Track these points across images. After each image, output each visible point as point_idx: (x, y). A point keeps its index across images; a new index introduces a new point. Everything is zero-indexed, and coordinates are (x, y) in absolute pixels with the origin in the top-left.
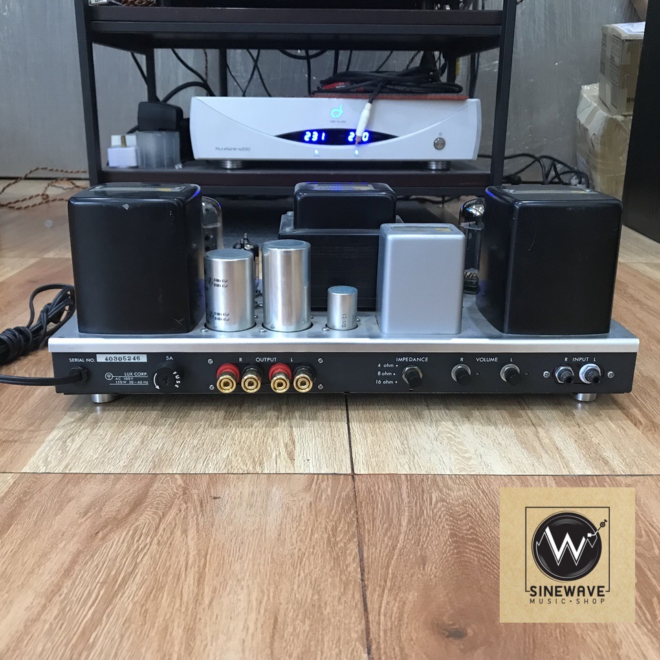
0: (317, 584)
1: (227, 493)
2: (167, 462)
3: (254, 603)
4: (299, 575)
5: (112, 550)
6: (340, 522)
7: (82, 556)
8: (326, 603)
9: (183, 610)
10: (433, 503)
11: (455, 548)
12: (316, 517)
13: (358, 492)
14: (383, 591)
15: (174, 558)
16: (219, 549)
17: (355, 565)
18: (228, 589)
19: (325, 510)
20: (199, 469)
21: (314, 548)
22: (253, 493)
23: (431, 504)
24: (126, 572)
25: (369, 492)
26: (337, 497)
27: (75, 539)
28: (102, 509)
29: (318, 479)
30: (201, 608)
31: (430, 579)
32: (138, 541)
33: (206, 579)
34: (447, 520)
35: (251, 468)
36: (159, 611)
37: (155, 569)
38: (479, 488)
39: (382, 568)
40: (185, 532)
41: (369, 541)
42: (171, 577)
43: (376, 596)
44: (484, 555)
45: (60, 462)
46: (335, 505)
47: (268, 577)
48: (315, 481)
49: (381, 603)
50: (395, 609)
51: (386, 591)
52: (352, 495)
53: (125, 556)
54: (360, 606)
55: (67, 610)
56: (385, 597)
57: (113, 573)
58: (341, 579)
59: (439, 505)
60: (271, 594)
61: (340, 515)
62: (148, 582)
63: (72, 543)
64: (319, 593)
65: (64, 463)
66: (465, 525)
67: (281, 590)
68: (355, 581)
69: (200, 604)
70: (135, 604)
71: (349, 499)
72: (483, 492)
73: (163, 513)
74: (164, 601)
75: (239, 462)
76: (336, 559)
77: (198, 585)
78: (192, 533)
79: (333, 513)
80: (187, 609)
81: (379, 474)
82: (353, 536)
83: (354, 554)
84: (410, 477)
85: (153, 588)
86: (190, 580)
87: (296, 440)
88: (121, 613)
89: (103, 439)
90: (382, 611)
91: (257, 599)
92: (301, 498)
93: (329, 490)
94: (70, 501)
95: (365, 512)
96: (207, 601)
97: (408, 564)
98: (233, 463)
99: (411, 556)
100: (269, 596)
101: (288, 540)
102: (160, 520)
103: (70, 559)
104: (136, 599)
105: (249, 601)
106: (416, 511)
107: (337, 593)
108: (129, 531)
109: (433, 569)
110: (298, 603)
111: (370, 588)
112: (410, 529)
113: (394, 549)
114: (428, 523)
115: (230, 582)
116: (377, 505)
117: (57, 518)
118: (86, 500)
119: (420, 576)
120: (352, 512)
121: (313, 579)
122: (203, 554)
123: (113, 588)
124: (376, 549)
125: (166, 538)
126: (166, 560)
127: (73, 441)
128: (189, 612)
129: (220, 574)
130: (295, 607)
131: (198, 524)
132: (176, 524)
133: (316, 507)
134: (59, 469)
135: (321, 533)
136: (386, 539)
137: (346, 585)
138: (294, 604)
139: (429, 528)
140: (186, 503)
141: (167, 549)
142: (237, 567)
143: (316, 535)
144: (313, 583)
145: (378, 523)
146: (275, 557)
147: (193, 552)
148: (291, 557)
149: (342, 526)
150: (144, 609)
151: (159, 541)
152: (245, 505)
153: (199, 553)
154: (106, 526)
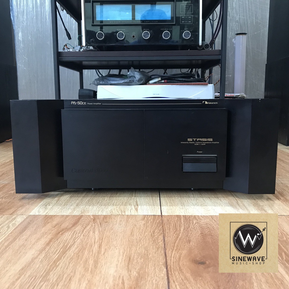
0: (146, 248)
1: (111, 221)
2: (87, 212)
3: (121, 254)
4: (139, 245)
5: (65, 237)
6: (156, 230)
7: (53, 239)
8: (150, 254)
9: (93, 255)
10: (194, 224)
11: (202, 237)
12: (146, 228)
13: (164, 220)
14: (173, 250)
15: (90, 240)
16: (107, 237)
17: (162, 242)
18: (111, 249)
19: (150, 226)
20: (100, 213)
21: (145, 237)
22: (121, 221)
23: (193, 224)
24: (71, 244)
25: (168, 220)
26: (155, 222)
27: (51, 234)
28: (61, 226)
29: (147, 217)
30: (100, 255)
31: (192, 247)
32: (75, 235)
33: (102, 247)
34: (199, 229)
35: (121, 213)
36: (84, 256)
37: (82, 243)
38: (213, 219)
39: (173, 243)
40: (94, 232)
41: (167, 235)
42: (89, 246)
43: (170, 252)
44: (214, 240)
45: (44, 211)
46: (154, 224)
47: (127, 246)
48: (146, 217)
49: (172, 254)
50: (177, 256)
51: (174, 250)
52: (161, 221)
53: (70, 239)
54: (164, 255)
55: (48, 255)
56: (174, 252)
57: (66, 244)
58: (156, 247)
59: (196, 224)
60: (128, 251)
61: (156, 227)
62: (79, 248)
63: (49, 235)
65: (46, 212)
66: (207, 230)
67: (132, 250)
68: (162, 247)
69: (100, 254)
70: (74, 254)
71: (160, 222)
72: (215, 220)
73: (85, 227)
74: (86, 253)
75: (116, 211)
76: (154, 241)
77: (99, 248)
78: (97, 232)
79: (153, 227)
80: (95, 255)
81: (172, 215)
82: (161, 234)
83: (161, 239)
84: (185, 216)
85: (81, 249)
86: (96, 246)
87: (139, 205)
88: (69, 256)
89: (61, 204)
90: (172, 256)
91: (122, 252)
92: (140, 222)
93: (152, 220)
94: (48, 223)
95: (166, 227)
96: (102, 253)
97: (183, 242)
98: (114, 212)
99: (184, 240)
100: (127, 251)
101: (135, 235)
102: (84, 229)
103: (49, 240)
104: (75, 252)
105: (119, 253)
106: (187, 226)
107: (154, 251)
108: (72, 232)
109: (193, 243)
110: (139, 253)
111: (167, 250)
112: (184, 232)
113: (178, 238)
114: (192, 230)
115: (112, 247)
116: (171, 225)
117: (43, 228)
118: (55, 223)
119: (188, 246)
120: (161, 227)
121: (145, 246)
122: (101, 239)
124: (170, 238)
125: (86, 234)
126: (86, 241)
127: (49, 205)
128: (96, 256)
129: (108, 245)
130: (138, 254)
131: (99, 230)
132: (90, 230)
133: (146, 225)
135: (148, 233)
136: (174, 235)
137: (158, 249)
138: (137, 254)
139: (192, 232)
140: (94, 224)
141: (87, 237)
142: (115, 243)
143: (146, 233)
144: (145, 248)
145: (171, 230)
146: (130, 240)
147: (97, 238)
148: (137, 239)
149: (157, 230)
150: (78, 255)
151: (84, 235)
152: (118, 224)
153: (100, 239)
154: (62, 231)
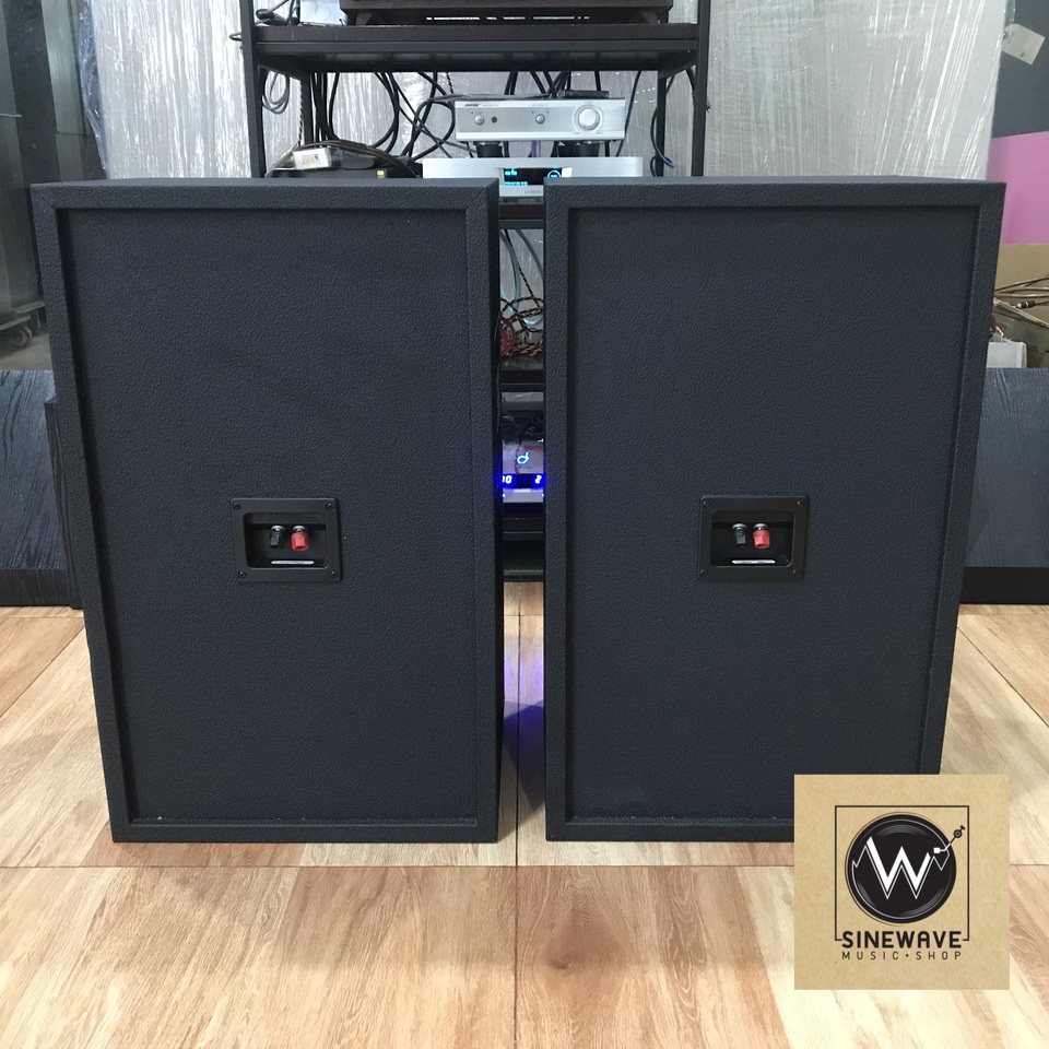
0: (490, 939)
4: (480, 935)
5: (371, 919)
6: (506, 901)
7: (354, 926)
10: (565, 888)
11: (573, 917)
12: (491, 898)
13: (519, 880)
14: (527, 943)
16: (433, 919)
17: (512, 929)
18: (441, 942)
19: (497, 894)
20: (415, 863)
21: (489, 918)
22: (451, 882)
24: (382, 932)
25: (526, 879)
26: (505, 884)
27: (348, 913)
29: (493, 870)
31: (554, 937)
32: (385, 914)
33: (428, 938)
34: (571, 899)
35: (449, 862)
36: (404, 955)
37: (398, 932)
39: (528, 930)
40: (412, 908)
41: (522, 914)
42: (408, 936)
43: (522, 946)
45: (323, 858)
46: (503, 890)
48: (491, 871)
49: (525, 950)
50: (532, 954)
52: (514, 882)
53: (379, 922)
54: (513, 952)
56: (528, 947)
57: (375, 933)
58: (504, 937)
59: (569, 889)
61: (506, 896)
63: (346, 916)
64: (491, 945)
65: (326, 860)
66: (582, 902)
68: (512, 938)
69: (426, 951)
71: (513, 885)
72: (599, 880)
73: (397, 896)
74: (406, 949)
75: (441, 858)
76: (502, 926)
78: (416, 908)
79: (501, 895)
81: (533, 866)
82: (513, 910)
83: (512, 921)
84: (554, 868)
86: (419, 934)
90: (525, 954)
92: (482, 884)
93: (500, 879)
95: (522, 894)
97: (544, 927)
98: (437, 859)
99: (546, 922)
101: (474, 914)
102: (396, 901)
103: (348, 925)
104: (391, 949)
106: (553, 894)
107: (501, 945)
108: (378, 908)
109: (557, 930)
111: (519, 942)
112: (548, 906)
113: (536, 918)
114: (560, 902)
115: (442, 938)
116: (530, 890)
117: (333, 899)
118: (347, 886)
119: (549, 935)
120: (514, 895)
121: (488, 937)
122: (424, 923)
123: (377, 942)
124: (526, 918)
125: (401, 912)
129: (435, 934)
131: (419, 902)
132: (406, 903)
133: (491, 892)
134: (323, 864)
135: (493, 909)
136: (533, 912)
137: (506, 941)
139: (560, 906)
140: (410, 889)
141: (403, 919)
142: (445, 930)
143: (491, 910)
144: (488, 939)
145: (529, 902)
146: (466, 923)
147: (418, 920)
149: (506, 904)
153: (422, 922)
154: (364, 905)
